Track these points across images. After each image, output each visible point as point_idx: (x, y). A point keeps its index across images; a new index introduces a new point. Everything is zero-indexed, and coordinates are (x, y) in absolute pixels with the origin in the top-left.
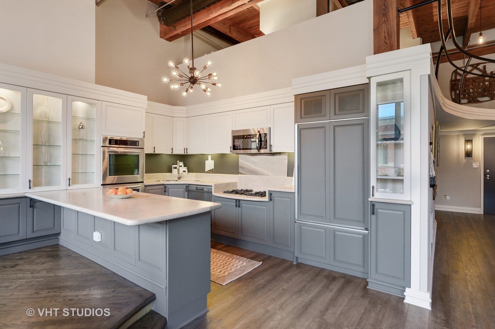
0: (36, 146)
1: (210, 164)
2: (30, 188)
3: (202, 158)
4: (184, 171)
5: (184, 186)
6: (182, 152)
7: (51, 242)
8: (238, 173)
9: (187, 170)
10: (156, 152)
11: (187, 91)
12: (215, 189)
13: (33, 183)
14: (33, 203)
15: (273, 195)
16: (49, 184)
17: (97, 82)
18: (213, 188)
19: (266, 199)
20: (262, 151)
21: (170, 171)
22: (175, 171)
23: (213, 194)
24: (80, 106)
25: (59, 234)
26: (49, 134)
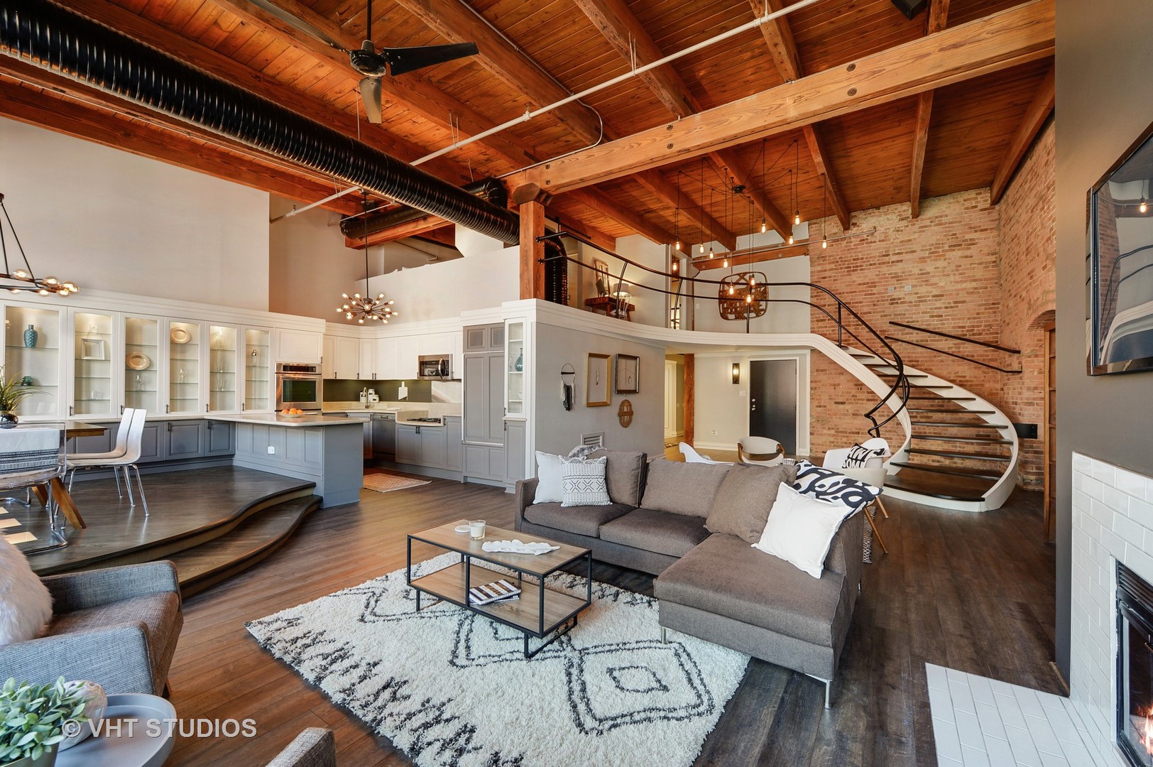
0: (213, 373)
1: (403, 392)
2: (207, 411)
3: (395, 384)
4: (374, 400)
5: (369, 415)
6: (370, 378)
7: (225, 463)
8: (431, 402)
9: (377, 399)
10: (337, 378)
11: (363, 318)
12: (398, 417)
13: (211, 407)
14: (211, 424)
15: (447, 419)
16: (223, 408)
17: (271, 310)
18: (396, 415)
19: (442, 424)
20: (444, 378)
21: (358, 399)
22: (363, 399)
23: (396, 421)
24: (254, 333)
25: (233, 455)
26: (224, 362)
